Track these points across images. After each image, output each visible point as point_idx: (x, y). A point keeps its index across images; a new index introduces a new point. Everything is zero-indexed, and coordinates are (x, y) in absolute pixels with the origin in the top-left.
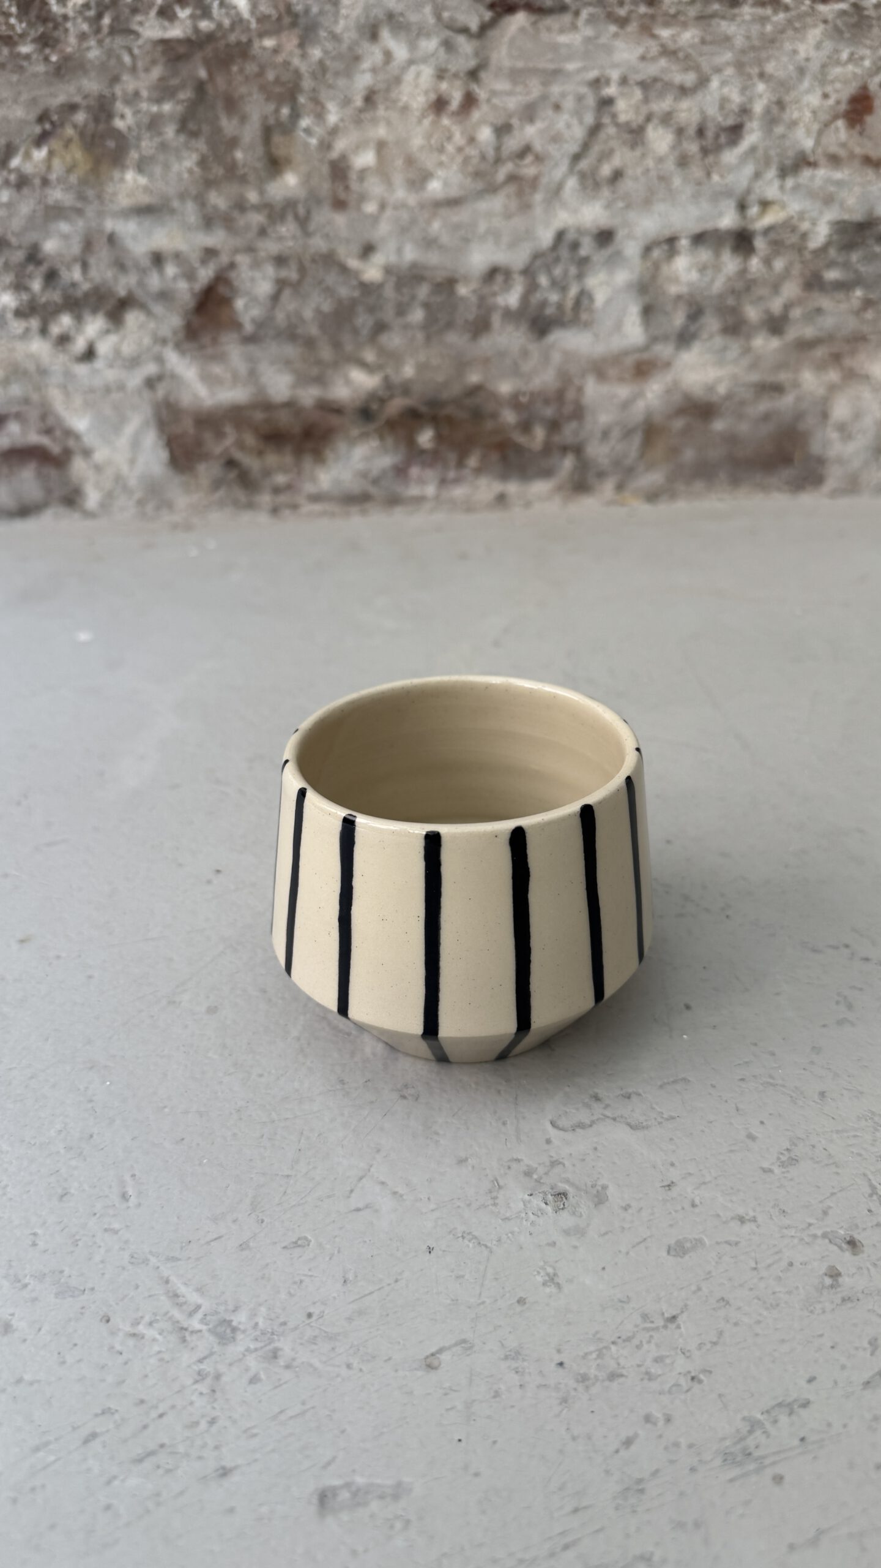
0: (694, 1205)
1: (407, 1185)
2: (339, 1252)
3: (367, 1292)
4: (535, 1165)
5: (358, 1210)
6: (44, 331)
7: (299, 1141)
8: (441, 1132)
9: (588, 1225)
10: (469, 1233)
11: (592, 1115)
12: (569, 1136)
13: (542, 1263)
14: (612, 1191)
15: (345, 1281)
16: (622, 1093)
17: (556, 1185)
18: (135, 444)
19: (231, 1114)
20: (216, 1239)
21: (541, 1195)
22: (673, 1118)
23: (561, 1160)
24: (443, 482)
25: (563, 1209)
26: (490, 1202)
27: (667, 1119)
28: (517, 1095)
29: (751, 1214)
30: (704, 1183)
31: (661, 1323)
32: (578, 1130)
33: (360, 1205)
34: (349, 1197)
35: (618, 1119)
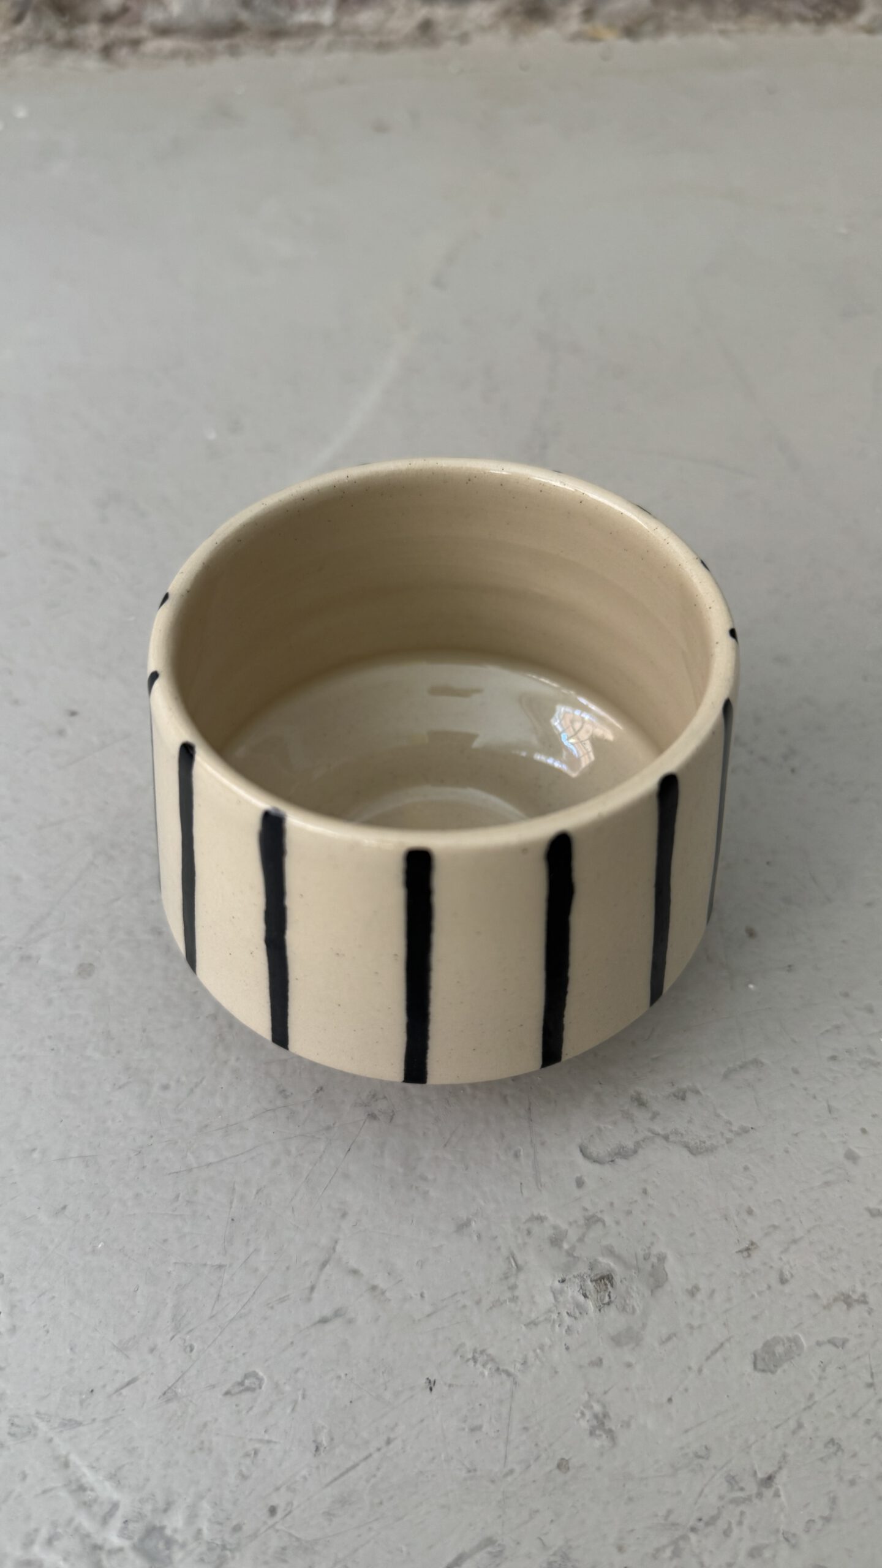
0: (782, 1280)
1: (389, 1274)
2: (304, 1397)
3: (351, 1464)
4: (564, 1226)
5: (324, 1321)
7: (231, 1203)
8: (430, 1177)
9: (644, 1326)
10: (483, 1352)
11: (636, 1131)
12: (607, 1171)
13: (586, 1398)
14: (672, 1265)
15: (317, 1449)
16: (673, 1090)
17: (596, 1260)
19: (129, 1159)
20: (128, 1384)
21: (577, 1281)
22: (745, 1131)
23: (599, 1215)
25: (609, 1304)
26: (508, 1295)
27: (738, 1134)
28: (530, 1103)
29: (860, 1289)
30: (795, 1241)
31: (752, 1488)
32: (619, 1161)
33: (327, 1312)
34: (309, 1299)
35: (672, 1138)
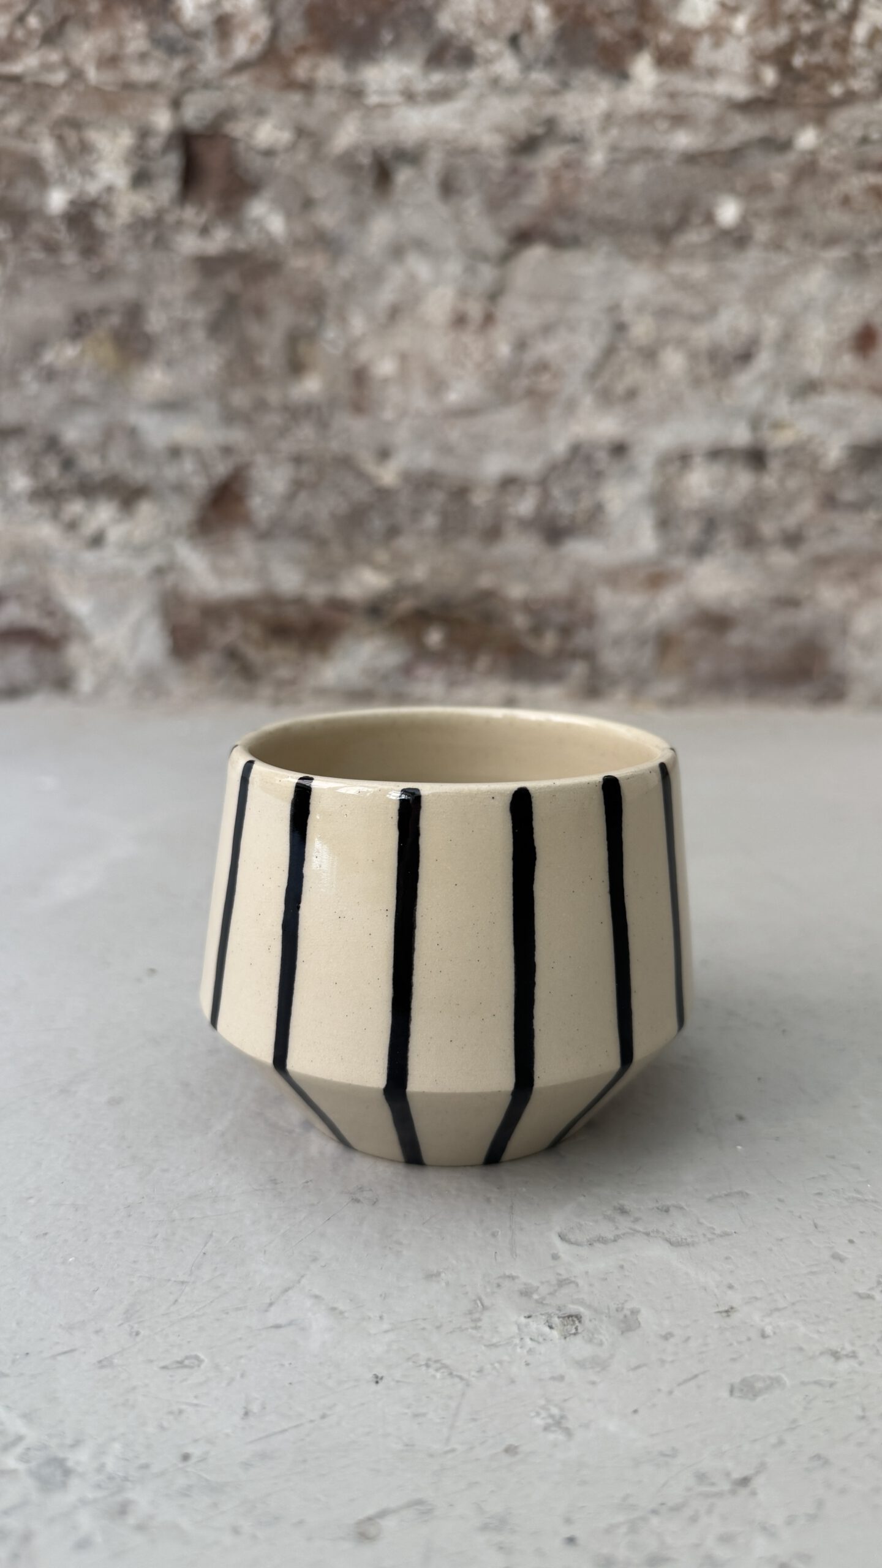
0: (764, 1335)
1: (351, 1300)
2: (242, 1376)
3: (277, 1429)
4: (535, 1284)
5: (278, 1327)
6: (55, 516)
7: (206, 1244)
8: (405, 1242)
9: (612, 1356)
10: (436, 1361)
11: (617, 1229)
12: (584, 1251)
13: (542, 1402)
14: (645, 1315)
15: (246, 1414)
16: (657, 1205)
17: (565, 1306)
18: (137, 630)
19: (118, 1209)
20: (65, 1353)
21: (544, 1317)
22: (726, 1234)
23: (573, 1279)
24: (452, 684)
25: (575, 1334)
26: (471, 1324)
27: (720, 1236)
28: (513, 1204)
29: (849, 1348)
30: (777, 1310)
31: (726, 1486)
32: (597, 1245)
33: (281, 1321)
34: (266, 1311)
35: (652, 1234)
